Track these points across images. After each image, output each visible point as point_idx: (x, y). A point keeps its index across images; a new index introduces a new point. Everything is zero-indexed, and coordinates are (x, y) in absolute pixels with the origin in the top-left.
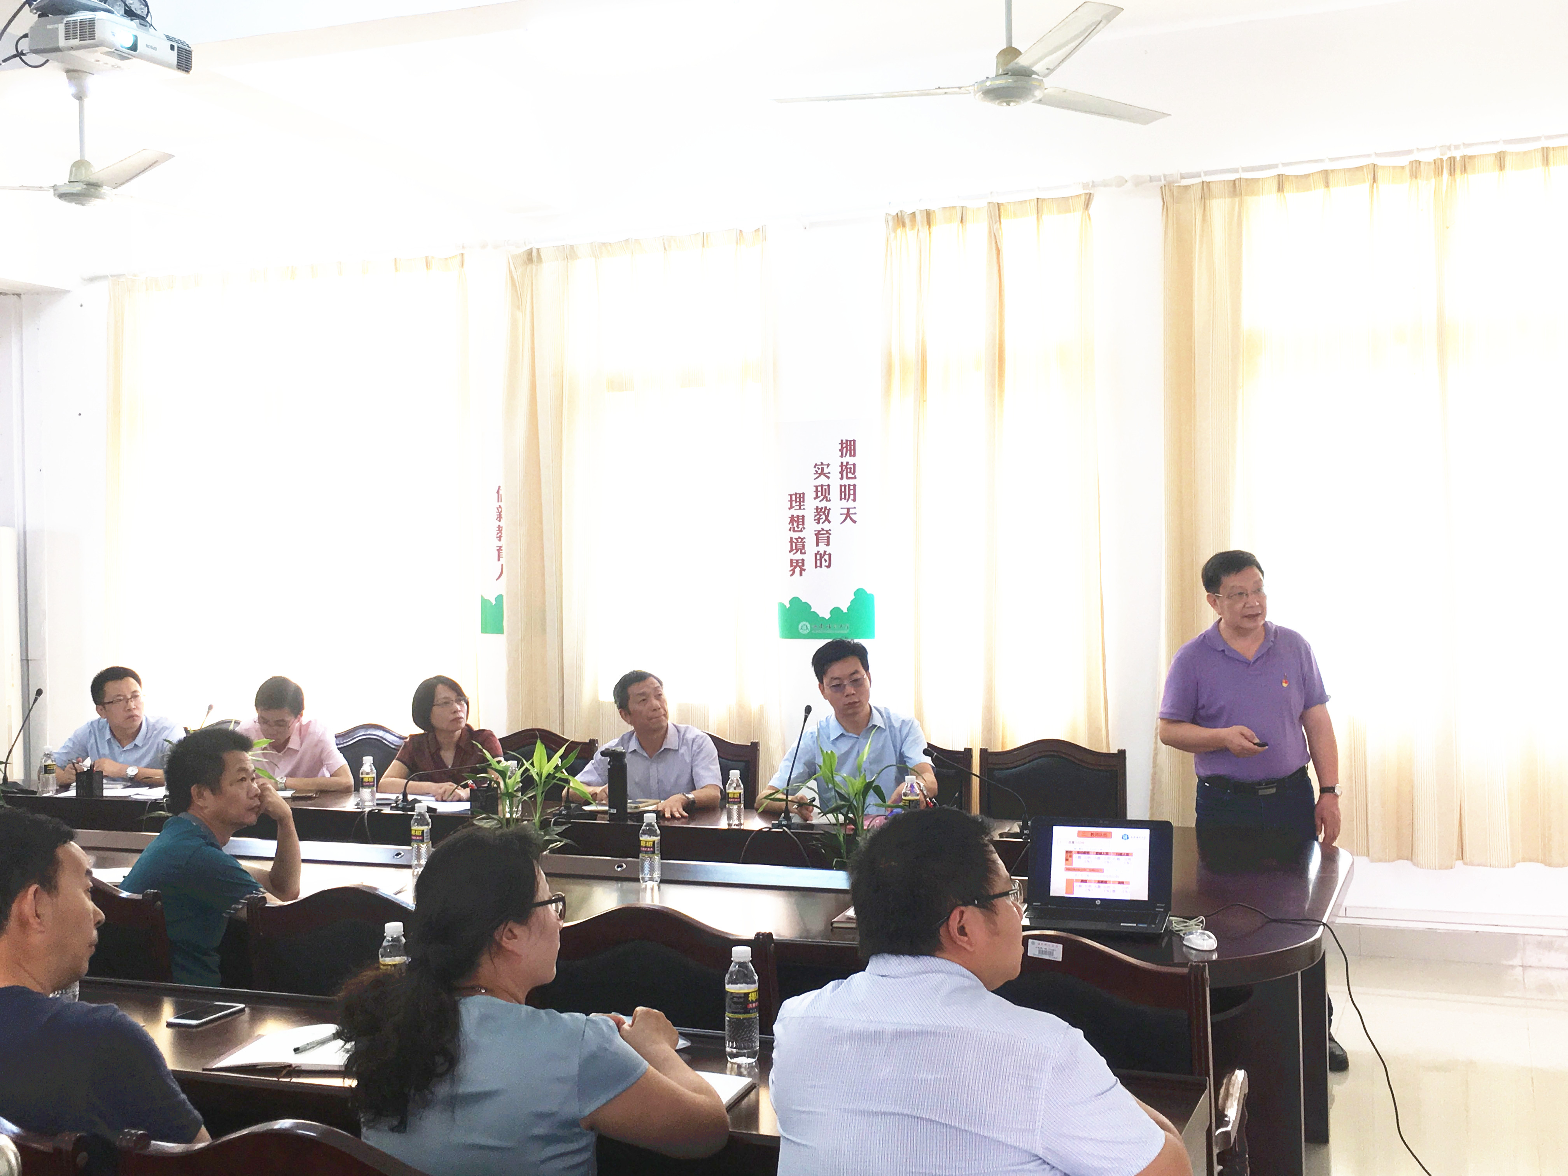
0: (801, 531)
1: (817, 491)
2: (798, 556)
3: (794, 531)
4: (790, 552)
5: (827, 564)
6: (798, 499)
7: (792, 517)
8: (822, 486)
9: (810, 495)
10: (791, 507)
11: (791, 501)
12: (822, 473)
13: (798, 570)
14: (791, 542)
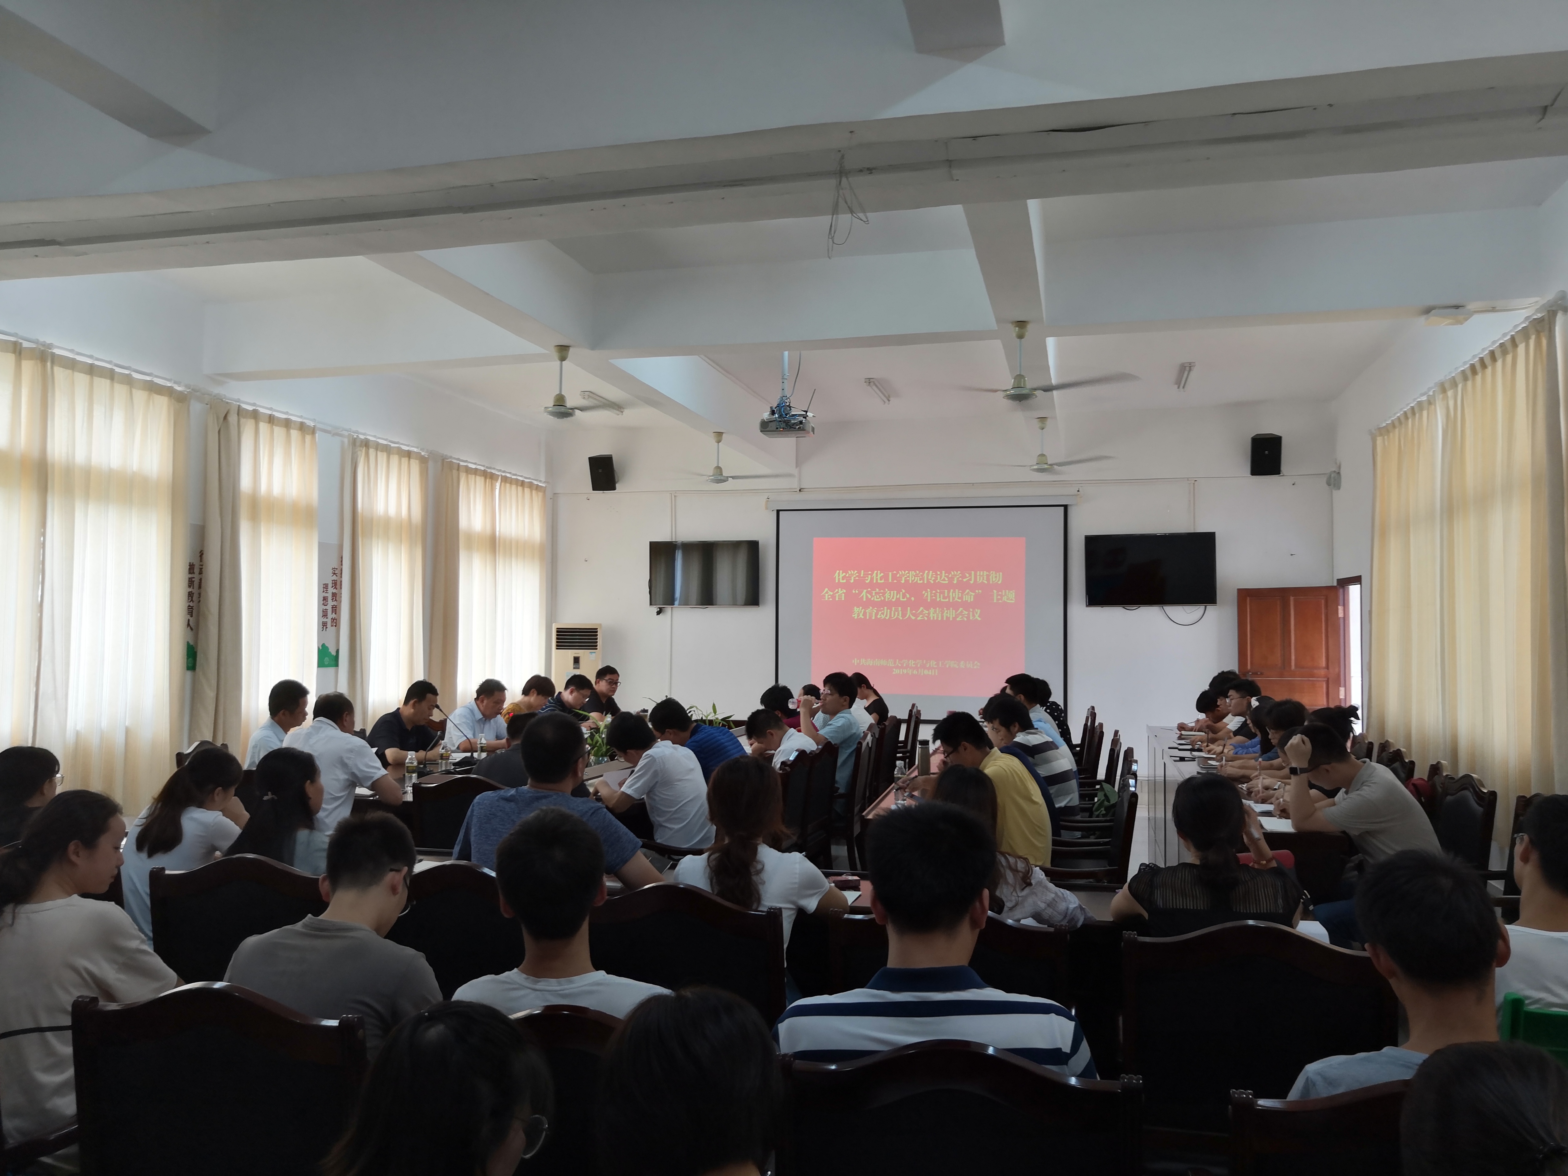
0: (326, 605)
1: (332, 583)
2: (325, 620)
3: (325, 605)
4: (323, 617)
5: (335, 624)
6: (326, 587)
7: (324, 597)
8: (334, 580)
9: (330, 585)
10: (323, 592)
11: (324, 588)
12: (334, 574)
13: (325, 627)
14: (323, 611)
